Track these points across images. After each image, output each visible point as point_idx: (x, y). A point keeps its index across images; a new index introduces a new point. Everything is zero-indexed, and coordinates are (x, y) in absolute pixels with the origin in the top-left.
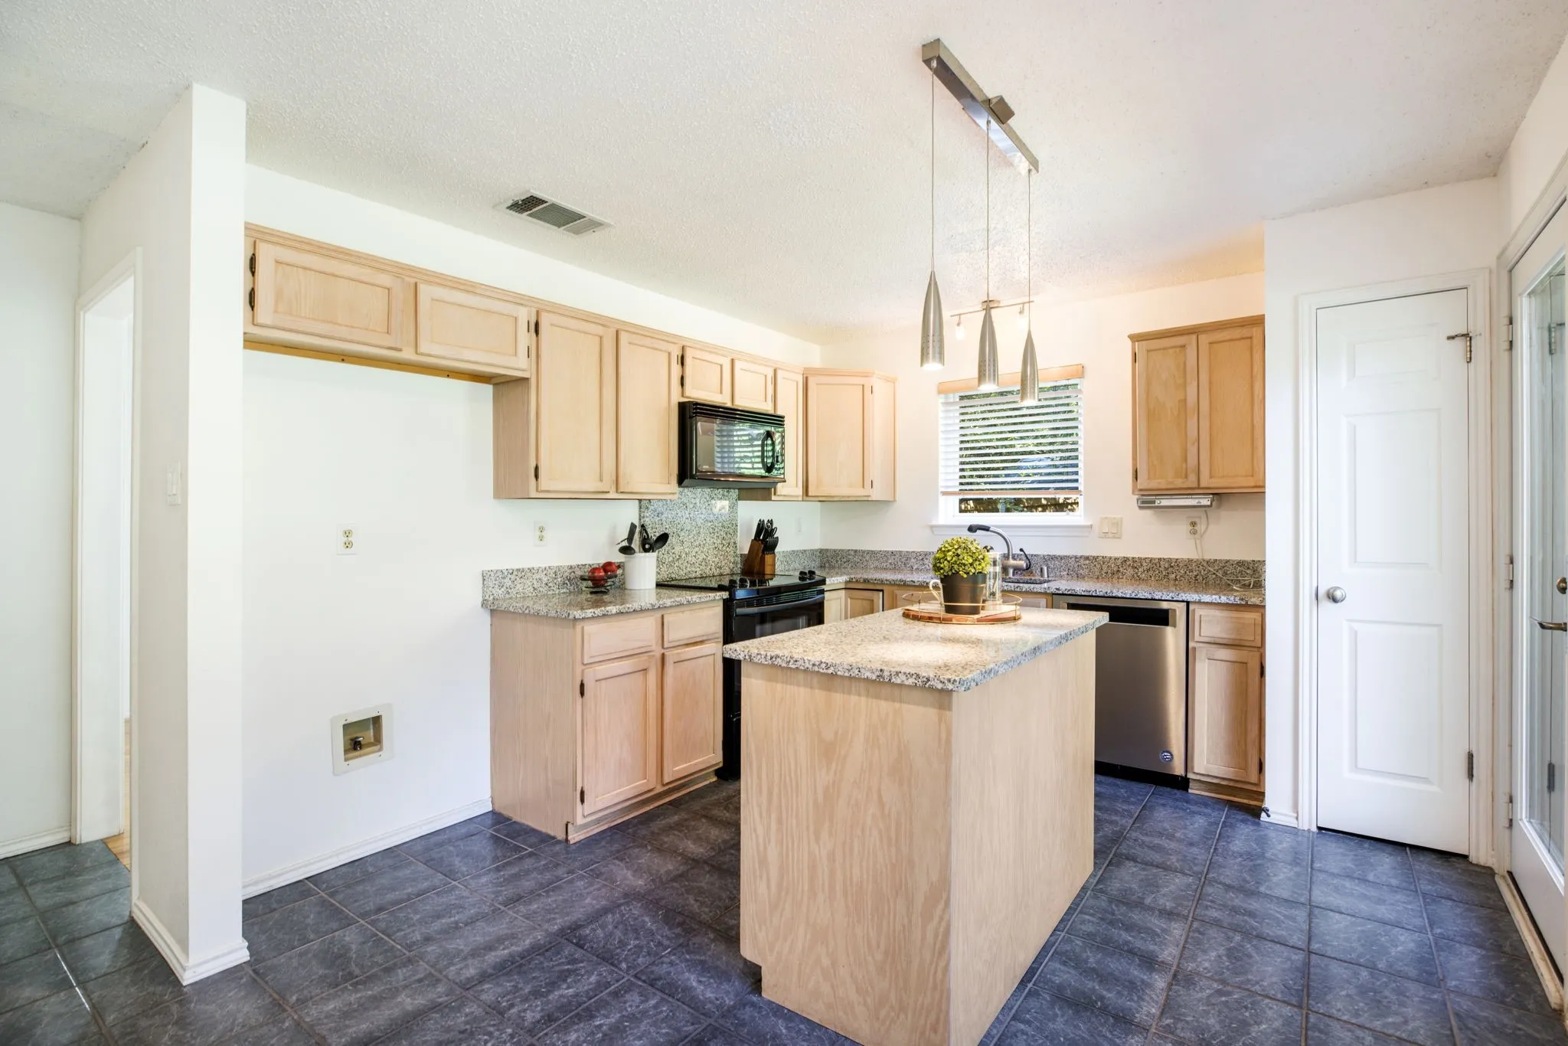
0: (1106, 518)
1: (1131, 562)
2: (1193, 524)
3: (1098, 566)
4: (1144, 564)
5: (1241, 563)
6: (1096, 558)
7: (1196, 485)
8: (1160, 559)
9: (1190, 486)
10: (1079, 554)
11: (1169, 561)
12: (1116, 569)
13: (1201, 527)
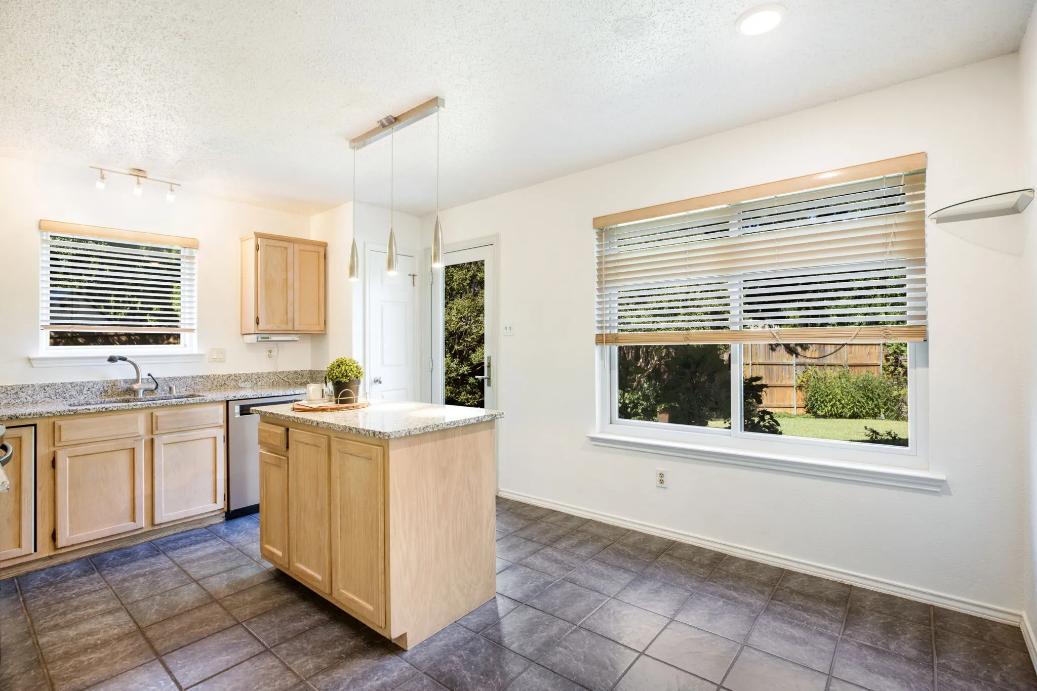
0: (214, 349)
1: (233, 377)
2: (270, 351)
3: (210, 382)
4: (242, 378)
5: (296, 372)
6: (208, 377)
7: (292, 329)
8: (252, 374)
9: (289, 329)
10: (195, 374)
11: (258, 374)
12: (223, 382)
13: (274, 353)
